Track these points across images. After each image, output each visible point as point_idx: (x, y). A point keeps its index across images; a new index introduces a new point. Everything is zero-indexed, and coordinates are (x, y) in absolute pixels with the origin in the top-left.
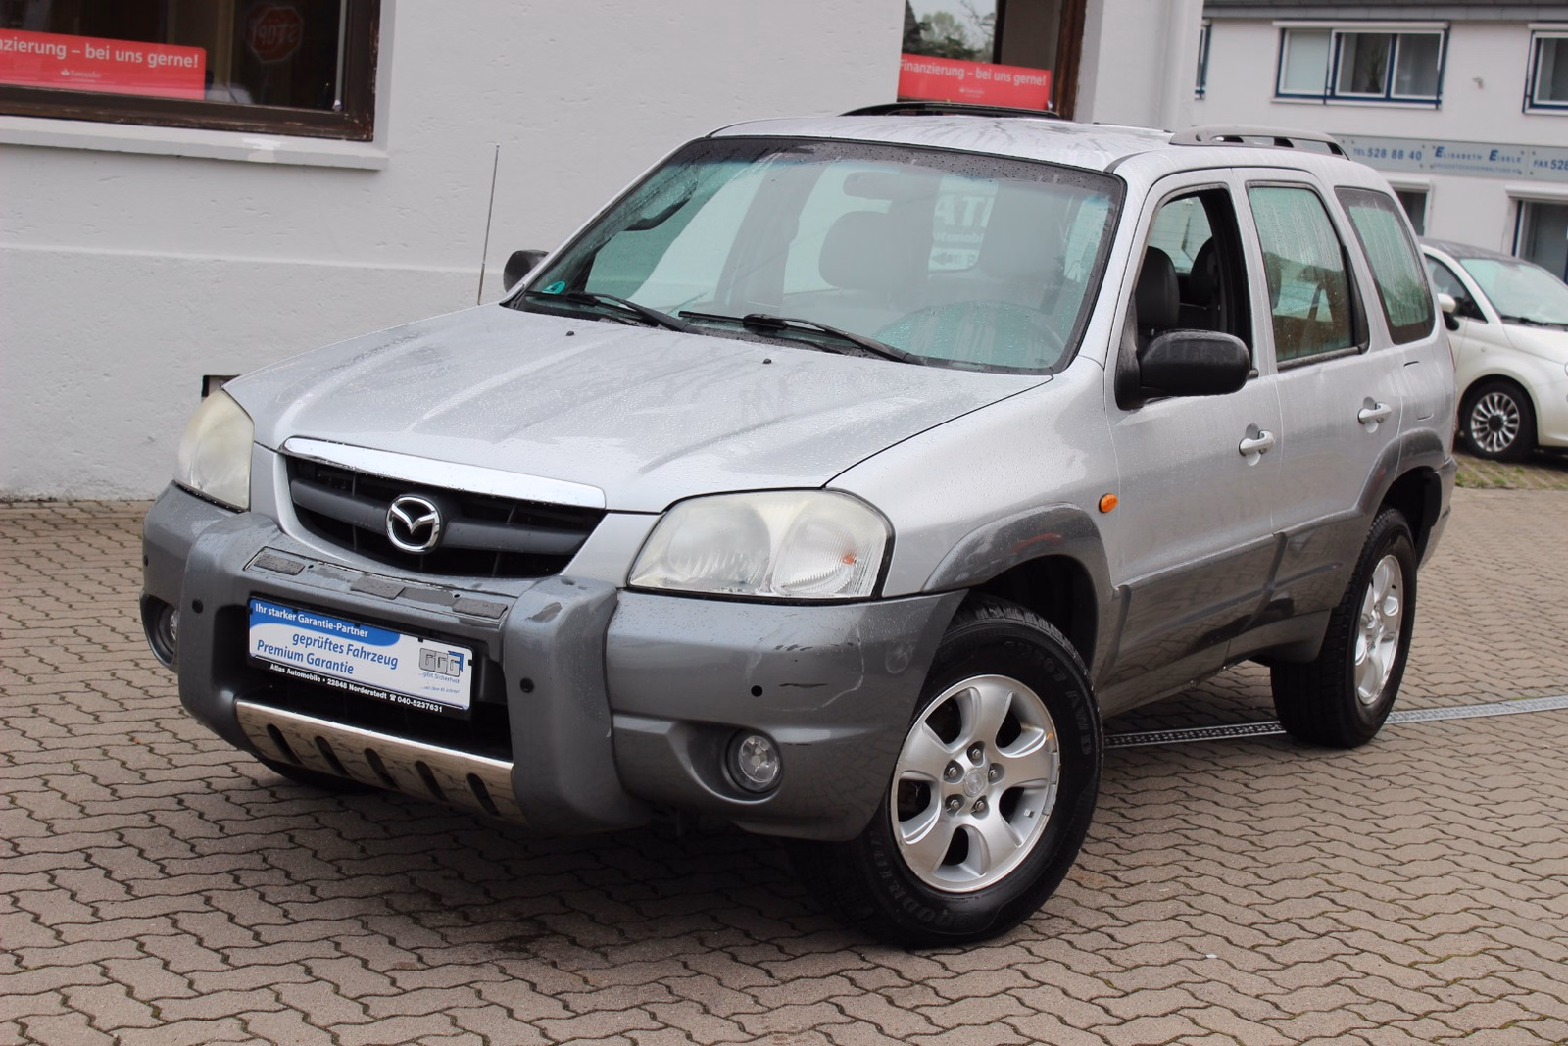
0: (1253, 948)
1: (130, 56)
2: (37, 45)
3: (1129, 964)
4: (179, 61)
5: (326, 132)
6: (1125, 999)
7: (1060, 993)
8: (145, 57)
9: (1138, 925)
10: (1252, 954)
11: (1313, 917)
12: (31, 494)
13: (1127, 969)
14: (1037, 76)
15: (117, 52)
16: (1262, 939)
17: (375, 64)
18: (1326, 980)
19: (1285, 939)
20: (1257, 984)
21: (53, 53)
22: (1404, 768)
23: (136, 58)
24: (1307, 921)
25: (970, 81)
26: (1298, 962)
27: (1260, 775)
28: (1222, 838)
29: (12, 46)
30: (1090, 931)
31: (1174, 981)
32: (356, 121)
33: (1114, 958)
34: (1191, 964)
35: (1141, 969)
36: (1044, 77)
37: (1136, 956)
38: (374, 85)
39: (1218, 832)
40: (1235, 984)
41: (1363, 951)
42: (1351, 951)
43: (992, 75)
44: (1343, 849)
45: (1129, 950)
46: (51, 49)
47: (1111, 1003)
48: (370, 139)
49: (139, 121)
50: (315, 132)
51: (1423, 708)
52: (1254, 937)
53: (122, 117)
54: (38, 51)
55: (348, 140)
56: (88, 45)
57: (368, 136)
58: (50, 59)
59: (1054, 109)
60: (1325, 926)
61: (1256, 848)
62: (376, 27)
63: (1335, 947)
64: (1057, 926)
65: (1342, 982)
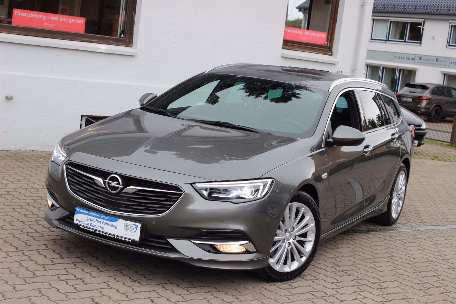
0: (420, 290)
1: (64, 20)
2: (37, 15)
3: (388, 293)
4: (78, 21)
5: (119, 44)
7: (371, 300)
8: (68, 20)
9: (386, 283)
10: (421, 292)
11: (434, 282)
12: (30, 148)
14: (323, 34)
15: (60, 18)
16: (422, 288)
17: (134, 24)
18: (443, 299)
19: (428, 287)
20: (424, 300)
21: (42, 18)
22: (446, 242)
23: (65, 20)
24: (433, 283)
25: (303, 35)
26: (434, 294)
27: (407, 242)
29: (30, 16)
30: (374, 283)
31: (402, 298)
32: (128, 41)
33: (383, 291)
34: (404, 293)
35: (391, 294)
36: (325, 35)
37: (389, 290)
38: (133, 30)
39: (400, 258)
40: (418, 299)
41: (451, 292)
42: (448, 292)
43: (310, 34)
44: (436, 264)
45: (386, 289)
46: (41, 17)
48: (131, 47)
49: (66, 39)
50: (116, 44)
51: (446, 225)
52: (420, 287)
53: (61, 37)
54: (38, 17)
55: (125, 46)
56: (52, 16)
57: (131, 46)
58: (41, 19)
59: (327, 44)
60: (438, 284)
61: (412, 263)
62: (135, 13)
63: (443, 290)
64: (364, 282)
65: (448, 300)
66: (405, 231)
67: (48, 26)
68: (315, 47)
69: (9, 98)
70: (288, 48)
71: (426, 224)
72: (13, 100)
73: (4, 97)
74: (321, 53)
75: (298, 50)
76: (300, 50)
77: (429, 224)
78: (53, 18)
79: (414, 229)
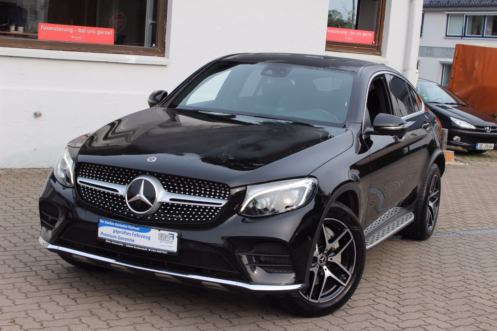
1: (92, 32)
2: (64, 29)
3: (404, 298)
4: (106, 33)
5: (151, 54)
6: (404, 308)
8: (96, 32)
10: (441, 296)
13: (404, 300)
15: (88, 31)
16: (444, 292)
17: (165, 33)
18: (463, 303)
20: (442, 304)
21: (69, 31)
22: (487, 246)
25: (349, 35)
27: (443, 247)
28: (432, 265)
29: (57, 29)
31: (418, 303)
32: (160, 50)
35: (408, 300)
37: (407, 296)
38: (165, 39)
41: (474, 296)
42: (470, 296)
43: (356, 33)
45: (404, 295)
47: (400, 309)
49: (94, 51)
50: (147, 54)
51: (493, 229)
52: (442, 292)
53: (89, 50)
55: (157, 56)
56: (79, 28)
57: (163, 55)
59: (375, 44)
62: (166, 22)
66: (445, 237)
67: (75, 39)
68: (361, 48)
69: (37, 115)
70: (332, 49)
71: (470, 228)
72: (42, 116)
73: (33, 114)
74: (369, 53)
76: (345, 51)
77: (473, 229)
78: (80, 31)
79: (455, 234)
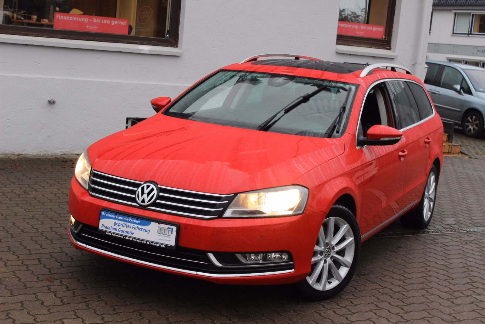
0: (447, 299)
1: (106, 22)
2: (79, 18)
4: (121, 23)
5: (164, 45)
8: (111, 22)
12: (76, 152)
14: (380, 28)
15: (103, 21)
17: (179, 24)
23: (108, 22)
25: (359, 30)
27: (448, 245)
29: (72, 19)
32: (173, 41)
36: (382, 28)
38: (178, 30)
43: (366, 28)
46: (83, 20)
48: (177, 47)
49: (110, 41)
50: (161, 44)
53: (104, 40)
54: (79, 20)
55: (171, 47)
56: (94, 18)
58: (83, 23)
59: (385, 38)
60: (470, 293)
61: (448, 268)
62: (180, 13)
63: (472, 300)
64: (386, 291)
65: (476, 311)
66: (451, 233)
67: (90, 29)
68: (372, 42)
69: (51, 103)
70: (342, 43)
71: (477, 225)
72: (55, 104)
73: (46, 102)
74: (378, 47)
75: (354, 45)
76: (356, 45)
77: (480, 225)
78: (95, 21)
79: (461, 231)
